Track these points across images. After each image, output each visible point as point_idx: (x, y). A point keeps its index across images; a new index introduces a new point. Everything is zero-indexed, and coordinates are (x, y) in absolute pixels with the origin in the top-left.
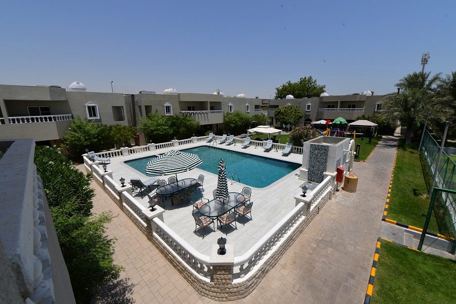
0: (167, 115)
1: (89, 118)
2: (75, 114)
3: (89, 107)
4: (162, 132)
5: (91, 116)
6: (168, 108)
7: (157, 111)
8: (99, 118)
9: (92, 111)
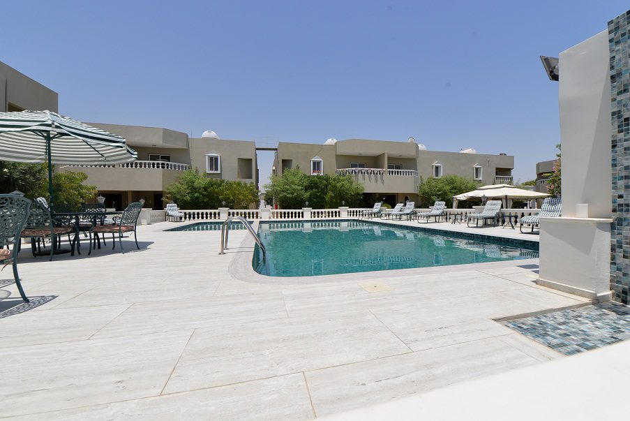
0: (315, 174)
1: (208, 171)
2: (194, 165)
3: (211, 158)
4: (292, 193)
5: (211, 169)
6: (317, 166)
7: (298, 168)
8: (219, 172)
9: (214, 162)
